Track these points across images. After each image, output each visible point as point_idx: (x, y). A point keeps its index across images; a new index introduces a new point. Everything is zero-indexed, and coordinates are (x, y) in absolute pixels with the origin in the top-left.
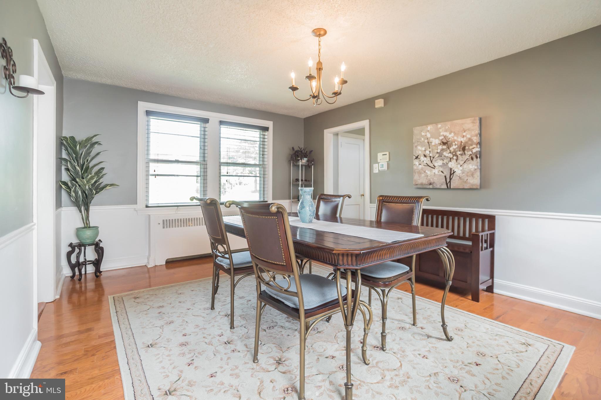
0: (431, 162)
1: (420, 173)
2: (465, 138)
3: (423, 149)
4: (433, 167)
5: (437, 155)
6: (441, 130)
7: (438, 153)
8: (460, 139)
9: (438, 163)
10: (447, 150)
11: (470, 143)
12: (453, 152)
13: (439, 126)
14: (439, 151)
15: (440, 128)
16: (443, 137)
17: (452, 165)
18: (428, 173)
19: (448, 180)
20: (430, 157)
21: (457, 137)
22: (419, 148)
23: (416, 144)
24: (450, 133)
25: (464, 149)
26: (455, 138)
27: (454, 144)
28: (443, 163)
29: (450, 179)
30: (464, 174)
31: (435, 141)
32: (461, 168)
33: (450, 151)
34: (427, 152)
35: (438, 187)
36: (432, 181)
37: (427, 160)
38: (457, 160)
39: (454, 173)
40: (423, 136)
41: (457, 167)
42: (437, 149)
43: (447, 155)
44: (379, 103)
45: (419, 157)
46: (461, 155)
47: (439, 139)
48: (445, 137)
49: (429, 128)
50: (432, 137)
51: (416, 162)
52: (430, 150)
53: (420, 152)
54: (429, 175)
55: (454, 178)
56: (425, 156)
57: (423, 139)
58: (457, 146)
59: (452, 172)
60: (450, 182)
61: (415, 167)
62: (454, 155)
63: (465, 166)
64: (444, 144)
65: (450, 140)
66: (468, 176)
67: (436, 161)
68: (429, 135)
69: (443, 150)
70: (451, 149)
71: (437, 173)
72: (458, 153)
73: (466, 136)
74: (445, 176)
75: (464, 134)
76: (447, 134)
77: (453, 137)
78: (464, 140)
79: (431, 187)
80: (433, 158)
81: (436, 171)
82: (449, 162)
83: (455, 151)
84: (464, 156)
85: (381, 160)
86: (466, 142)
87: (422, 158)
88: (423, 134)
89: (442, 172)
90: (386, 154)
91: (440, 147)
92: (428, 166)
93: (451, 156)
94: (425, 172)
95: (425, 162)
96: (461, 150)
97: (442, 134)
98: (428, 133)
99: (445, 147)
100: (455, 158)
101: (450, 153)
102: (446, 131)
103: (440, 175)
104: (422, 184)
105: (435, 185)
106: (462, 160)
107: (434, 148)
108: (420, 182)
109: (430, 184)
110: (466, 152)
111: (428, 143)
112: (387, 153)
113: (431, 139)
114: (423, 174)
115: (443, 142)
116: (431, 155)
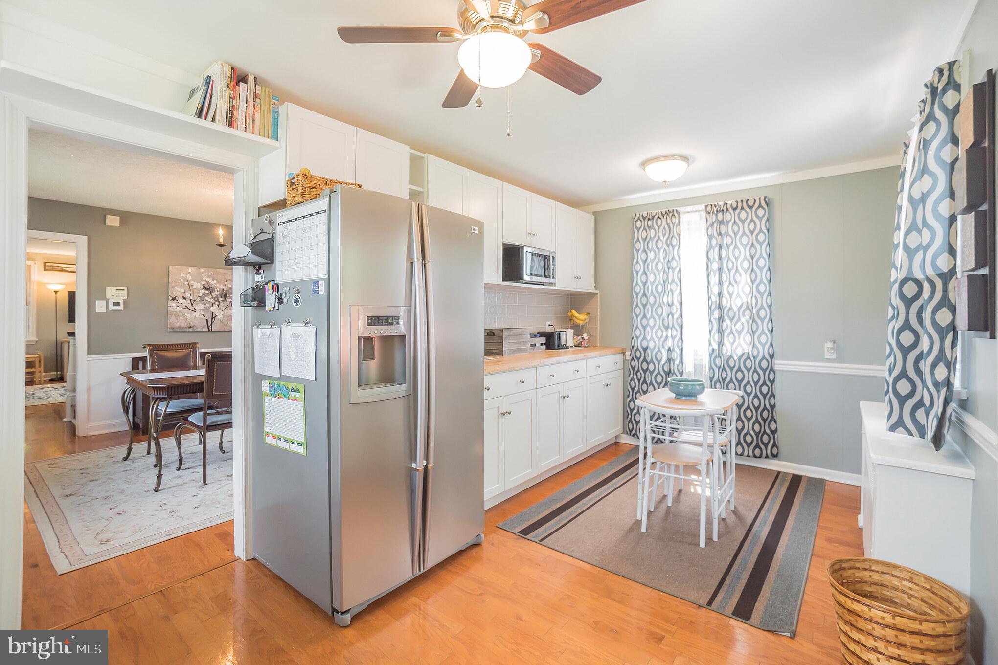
0: (191, 305)
1: (177, 316)
2: (226, 287)
3: (183, 291)
4: (194, 310)
5: (199, 299)
6: (203, 275)
7: (199, 297)
8: (222, 287)
9: (200, 307)
10: (209, 295)
11: (231, 291)
12: (215, 298)
13: (202, 270)
14: (200, 295)
15: (203, 273)
16: (205, 282)
17: (214, 309)
18: (188, 316)
19: (210, 324)
20: (191, 300)
21: (220, 285)
22: (177, 288)
23: (173, 284)
24: (213, 280)
25: (225, 296)
26: (218, 285)
27: (216, 290)
28: (205, 307)
29: (212, 323)
30: (224, 318)
31: (197, 285)
32: (222, 313)
33: (213, 296)
34: (187, 295)
35: (199, 330)
36: (192, 324)
37: (187, 303)
38: (218, 305)
39: (215, 317)
40: (182, 277)
41: (219, 312)
42: (199, 293)
43: (209, 300)
44: (113, 221)
45: (176, 298)
46: (223, 301)
47: (201, 283)
48: (207, 282)
49: (190, 270)
50: (193, 280)
51: (173, 304)
52: (191, 293)
53: (178, 294)
54: (189, 318)
55: (216, 321)
56: (184, 298)
57: (182, 280)
58: (219, 293)
59: (214, 316)
60: (211, 325)
61: (170, 309)
62: (216, 301)
63: (226, 311)
64: (206, 289)
65: (213, 286)
66: (228, 320)
67: (197, 304)
68: (189, 278)
69: (205, 294)
70: (213, 294)
71: (197, 316)
72: (220, 299)
73: (227, 285)
74: (207, 320)
75: (226, 283)
76: (210, 280)
77: (216, 284)
78: (225, 288)
79: (191, 330)
80: (194, 301)
81: (197, 314)
82: (211, 306)
83: (217, 297)
84: (225, 303)
85: (113, 296)
86: (227, 291)
87: (181, 300)
88: (183, 275)
89: (204, 316)
90: (124, 290)
91: (202, 292)
92: (188, 308)
93: (213, 301)
94: (184, 315)
95: (184, 305)
96: (223, 296)
97: (204, 279)
98: (189, 275)
99: (207, 292)
100: (217, 303)
101: (212, 298)
102: (208, 277)
103: (201, 318)
104: (180, 327)
105: (195, 328)
106: (223, 306)
107: (195, 291)
108: (177, 325)
109: (190, 327)
110: (227, 299)
111: (189, 285)
112: (125, 288)
113: (192, 282)
114: (181, 316)
115: (205, 287)
116: (191, 298)
